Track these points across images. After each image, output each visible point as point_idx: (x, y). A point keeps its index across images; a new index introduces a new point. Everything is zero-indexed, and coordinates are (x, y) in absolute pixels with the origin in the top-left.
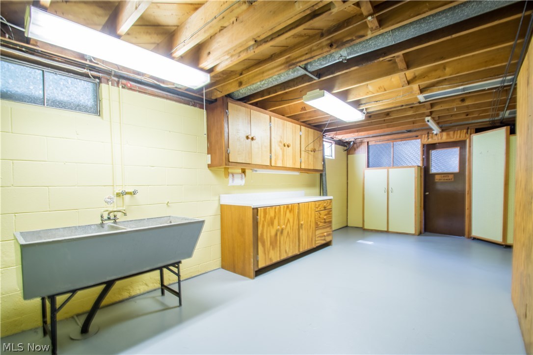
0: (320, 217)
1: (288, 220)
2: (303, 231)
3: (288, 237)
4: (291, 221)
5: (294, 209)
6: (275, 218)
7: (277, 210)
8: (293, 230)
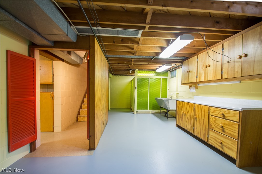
0: (215, 122)
1: (188, 111)
2: (197, 122)
3: (188, 120)
4: (190, 112)
5: (191, 106)
6: (182, 107)
7: (183, 104)
8: (190, 117)
